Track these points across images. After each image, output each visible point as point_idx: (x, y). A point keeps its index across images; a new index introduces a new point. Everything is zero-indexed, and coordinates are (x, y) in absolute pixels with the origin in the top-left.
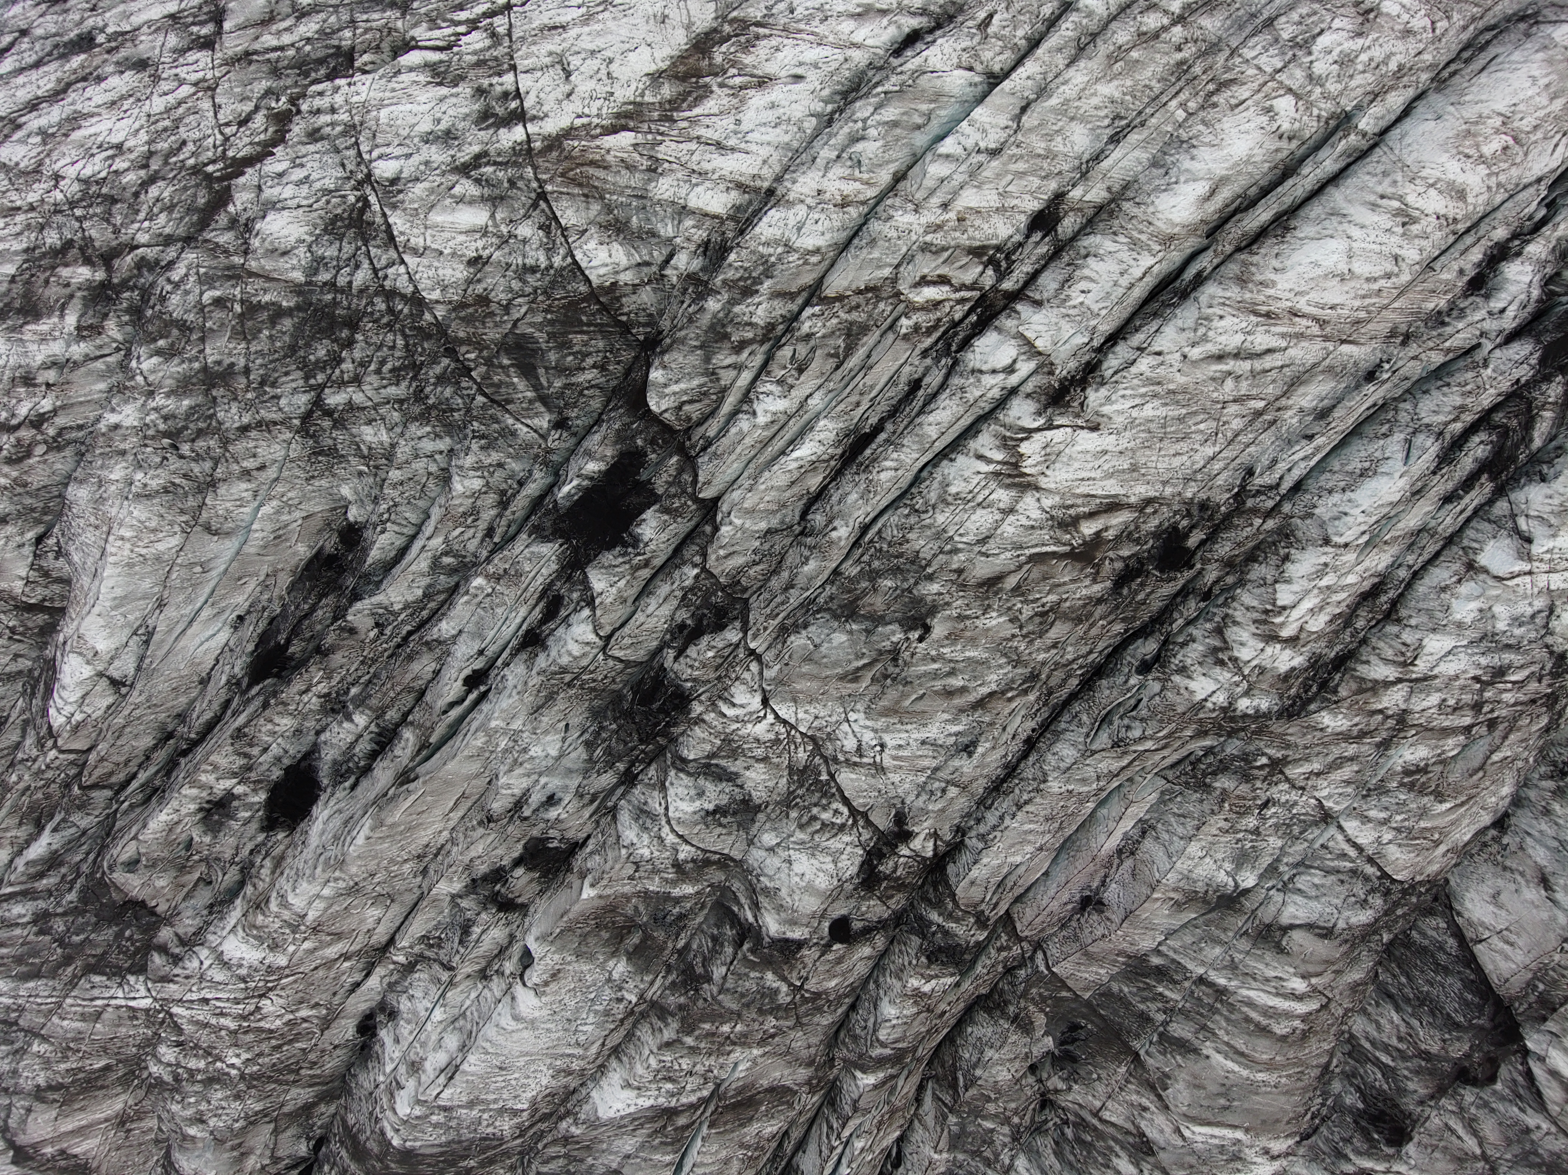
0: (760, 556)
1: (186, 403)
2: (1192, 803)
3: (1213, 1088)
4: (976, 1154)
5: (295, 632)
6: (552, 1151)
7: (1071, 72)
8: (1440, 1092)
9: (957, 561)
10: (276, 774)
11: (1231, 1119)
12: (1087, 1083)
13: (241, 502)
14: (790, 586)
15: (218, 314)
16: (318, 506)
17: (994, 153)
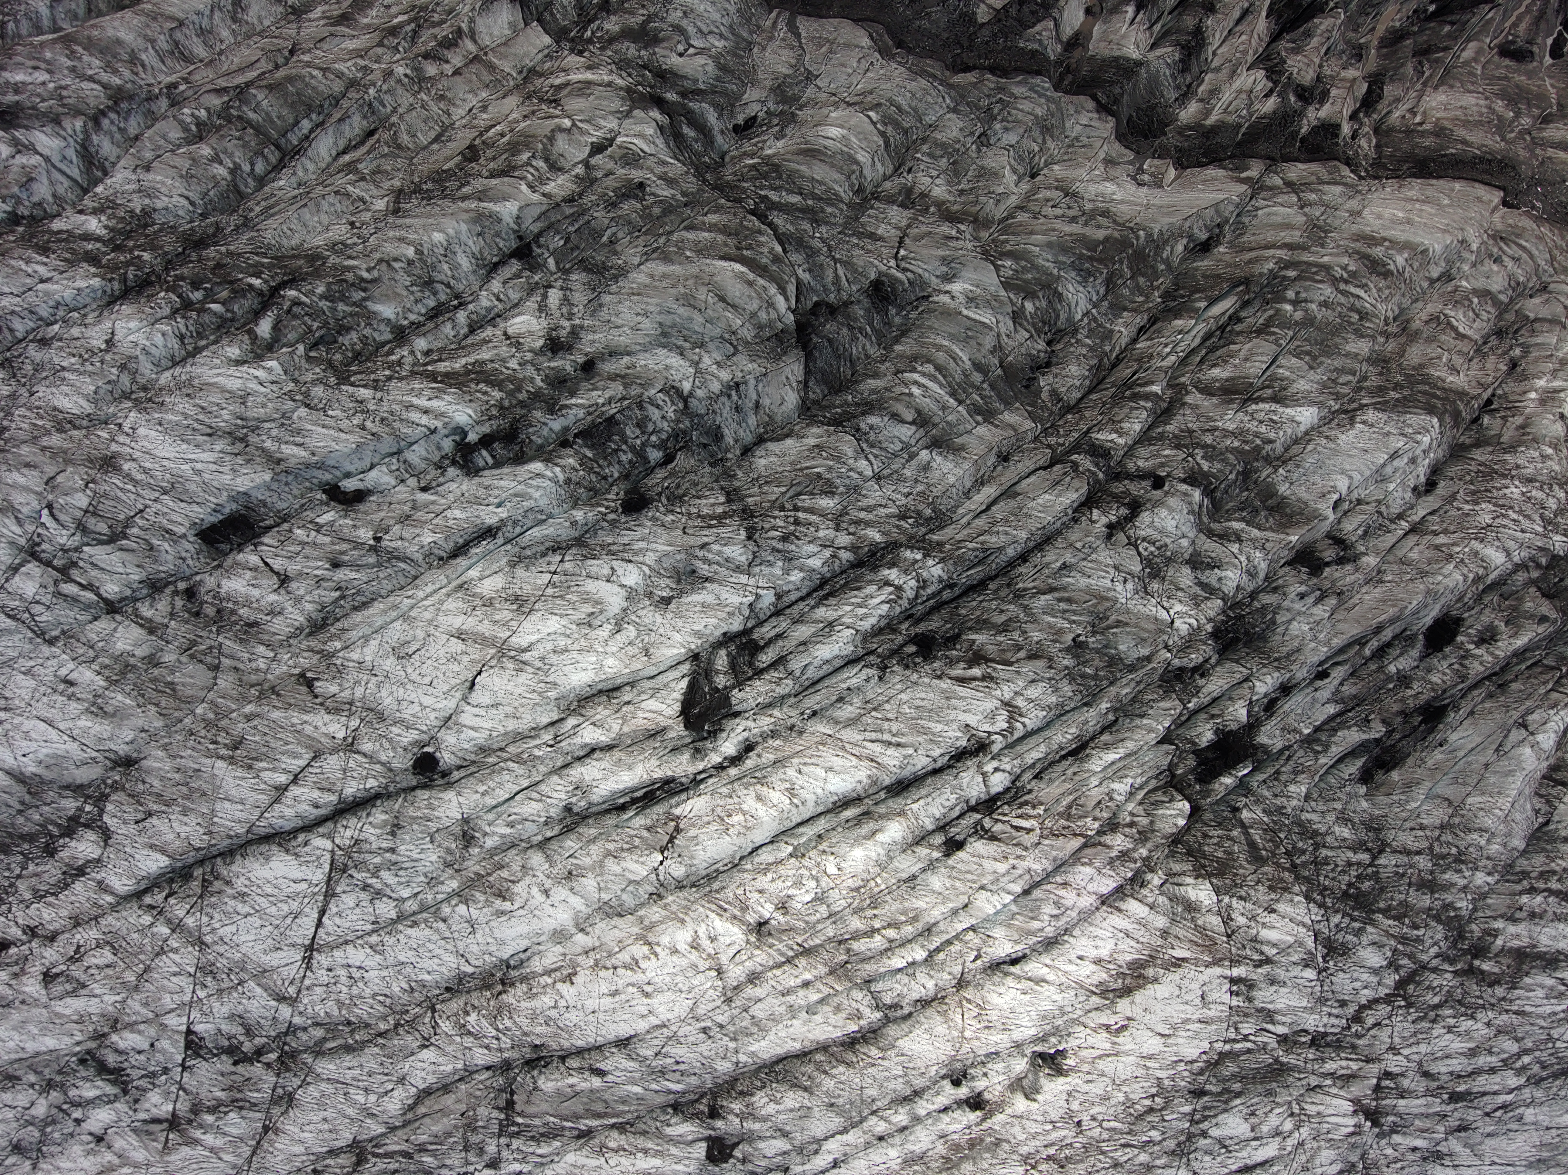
0: (1149, 704)
1: (1447, 876)
2: (944, 505)
3: (973, 342)
4: (1100, 325)
5: (1415, 729)
6: (1345, 390)
7: (939, 918)
8: (847, 304)
9: (1050, 674)
10: (1448, 650)
11: (968, 323)
12: (1029, 355)
13: (1428, 812)
14: (1138, 683)
15: (1417, 920)
16: (1381, 799)
17: (982, 888)
